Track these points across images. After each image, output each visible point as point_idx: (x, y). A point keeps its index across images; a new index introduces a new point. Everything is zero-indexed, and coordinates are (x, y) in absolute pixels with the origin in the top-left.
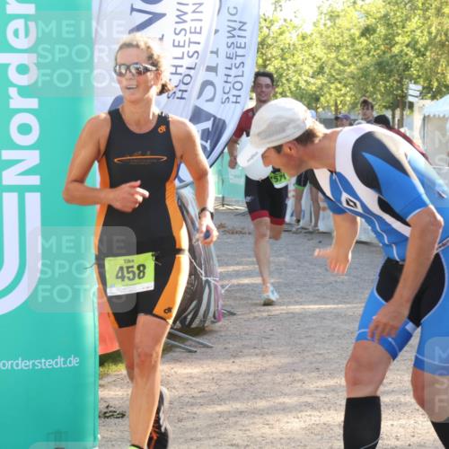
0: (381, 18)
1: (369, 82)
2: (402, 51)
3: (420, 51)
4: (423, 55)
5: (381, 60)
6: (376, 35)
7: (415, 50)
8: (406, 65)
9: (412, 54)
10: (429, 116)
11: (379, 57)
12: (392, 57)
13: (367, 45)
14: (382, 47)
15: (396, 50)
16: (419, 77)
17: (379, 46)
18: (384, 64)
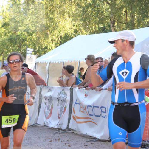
0: (12, 19)
1: (5, 47)
2: (21, 33)
3: (30, 33)
4: (32, 35)
5: (11, 37)
6: (9, 27)
7: (28, 33)
8: (24, 40)
9: (26, 35)
10: (38, 62)
11: (11, 36)
12: (17, 36)
13: (5, 31)
14: (12, 32)
15: (19, 33)
16: (29, 45)
17: (10, 31)
18: (13, 39)
